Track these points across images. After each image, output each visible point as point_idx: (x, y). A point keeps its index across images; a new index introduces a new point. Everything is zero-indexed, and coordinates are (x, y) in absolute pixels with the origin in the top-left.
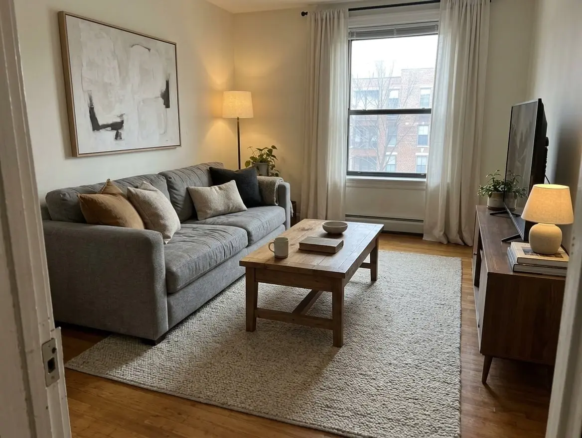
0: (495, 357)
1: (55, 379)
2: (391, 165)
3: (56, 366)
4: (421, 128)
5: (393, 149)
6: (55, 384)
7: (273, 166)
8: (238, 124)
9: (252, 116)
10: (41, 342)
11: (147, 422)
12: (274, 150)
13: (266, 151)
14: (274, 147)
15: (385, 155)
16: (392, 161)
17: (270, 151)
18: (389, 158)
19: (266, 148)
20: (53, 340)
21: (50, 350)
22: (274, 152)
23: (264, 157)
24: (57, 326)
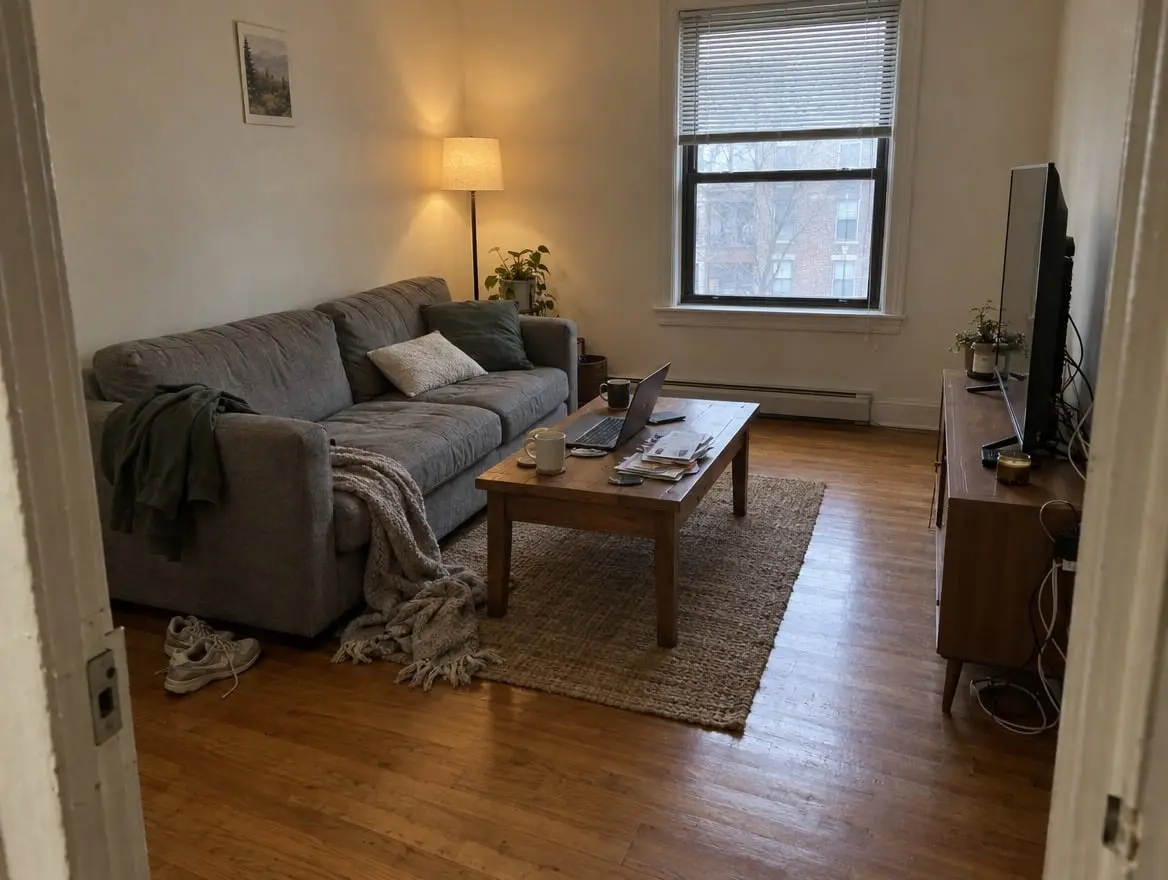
0: (968, 661)
1: (113, 728)
2: (782, 279)
3: (115, 703)
4: (842, 206)
5: (787, 249)
6: (114, 737)
7: (543, 287)
8: (471, 203)
9: (499, 187)
10: (87, 655)
11: (293, 799)
12: (543, 255)
13: (527, 257)
14: (543, 249)
15: (770, 263)
16: (785, 273)
17: (536, 257)
18: (779, 267)
19: (528, 251)
20: (110, 653)
21: (105, 670)
22: (544, 258)
23: (525, 267)
24: (116, 625)
